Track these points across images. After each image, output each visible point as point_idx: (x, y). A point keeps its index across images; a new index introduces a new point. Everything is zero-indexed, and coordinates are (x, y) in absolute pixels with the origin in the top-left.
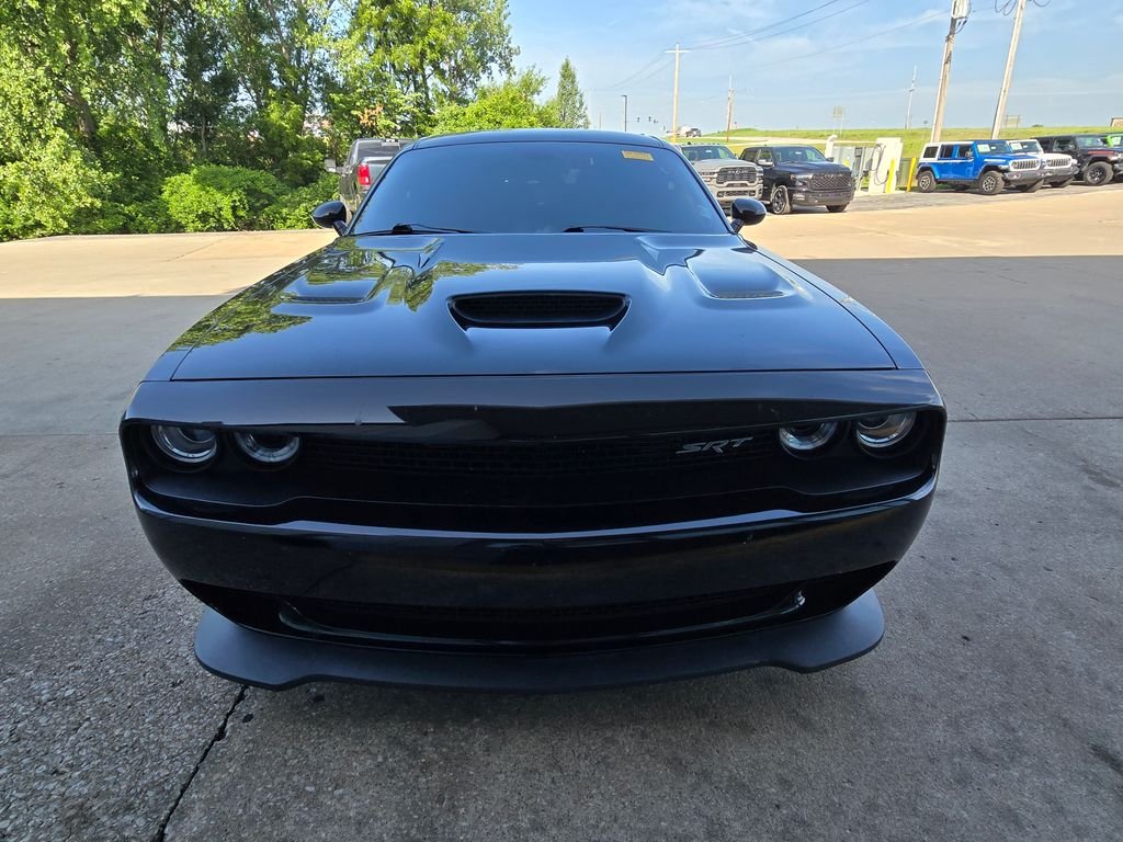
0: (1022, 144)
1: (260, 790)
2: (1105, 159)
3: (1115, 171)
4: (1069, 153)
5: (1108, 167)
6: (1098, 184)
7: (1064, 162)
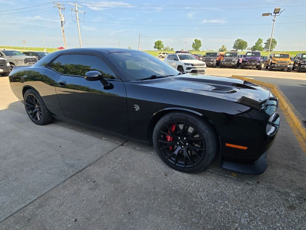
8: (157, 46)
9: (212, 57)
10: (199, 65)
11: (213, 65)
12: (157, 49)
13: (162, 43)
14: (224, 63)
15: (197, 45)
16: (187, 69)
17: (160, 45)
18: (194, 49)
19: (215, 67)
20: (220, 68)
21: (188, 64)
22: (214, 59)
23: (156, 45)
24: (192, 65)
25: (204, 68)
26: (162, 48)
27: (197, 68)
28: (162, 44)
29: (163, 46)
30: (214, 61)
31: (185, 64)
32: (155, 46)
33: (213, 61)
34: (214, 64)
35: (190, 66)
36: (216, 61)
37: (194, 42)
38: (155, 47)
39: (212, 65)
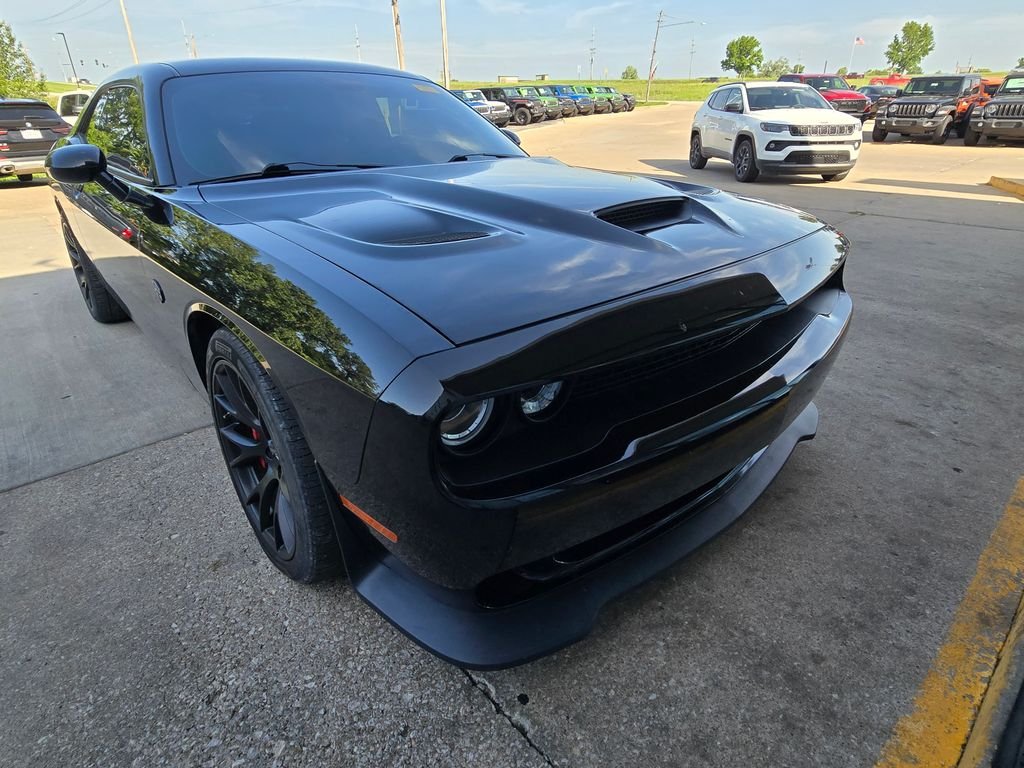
0: (473, 94)
1: (623, 728)
2: (524, 106)
3: (532, 114)
4: (501, 100)
5: (527, 111)
6: (525, 124)
7: (501, 108)
8: (735, 61)
9: (931, 98)
10: (824, 130)
11: (934, 130)
12: (733, 70)
13: (757, 44)
14: (989, 121)
15: (910, 48)
16: (768, 148)
17: (748, 54)
18: (896, 66)
19: (940, 141)
20: (967, 144)
21: (778, 128)
22: (944, 105)
23: (730, 55)
24: (794, 130)
25: (852, 143)
26: (754, 67)
27: (815, 143)
28: (756, 49)
29: (760, 59)
30: (940, 113)
31: (768, 127)
32: (725, 58)
33: (933, 115)
34: (940, 126)
35: (786, 136)
36: (952, 113)
37: (901, 35)
38: (726, 65)
39: (928, 130)
